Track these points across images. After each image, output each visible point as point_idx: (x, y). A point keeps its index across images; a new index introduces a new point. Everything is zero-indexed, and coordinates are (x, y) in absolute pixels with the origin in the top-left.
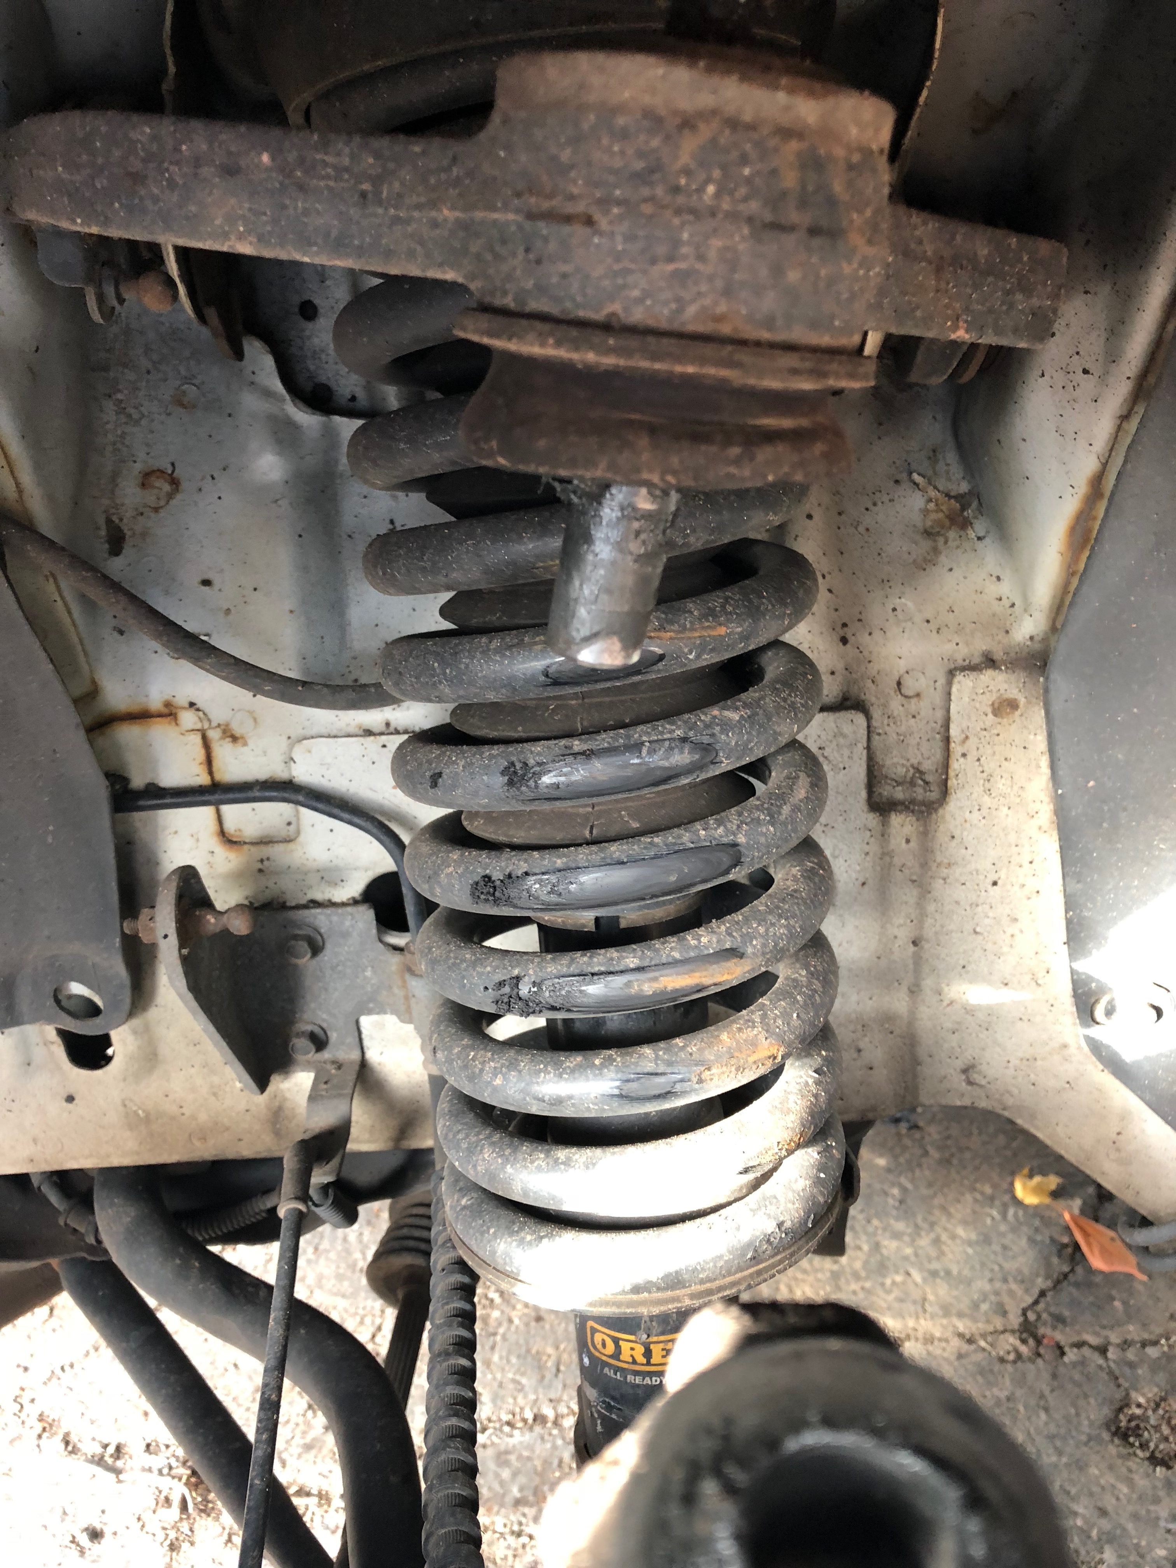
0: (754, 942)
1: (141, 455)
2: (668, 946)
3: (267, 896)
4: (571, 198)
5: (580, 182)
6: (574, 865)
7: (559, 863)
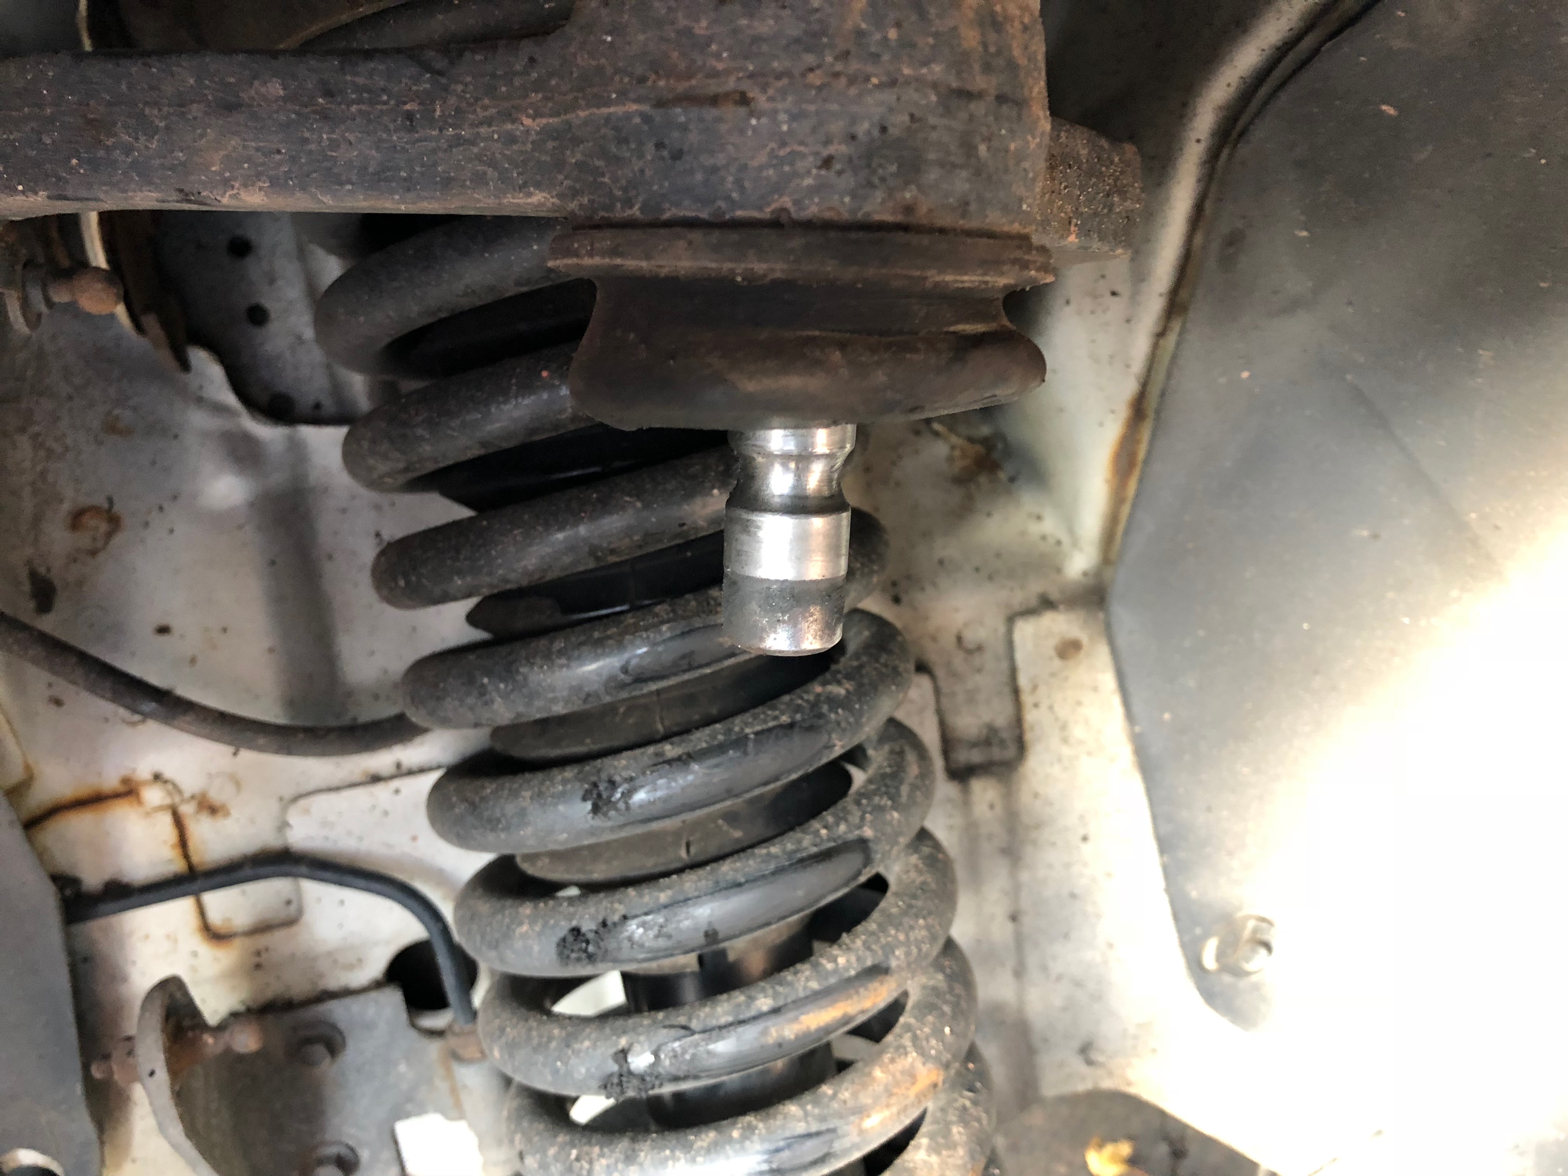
0: (897, 953)
1: (69, 492)
2: (802, 977)
3: (269, 994)
4: (714, 74)
5: (725, 55)
6: (681, 898)
7: (664, 897)
